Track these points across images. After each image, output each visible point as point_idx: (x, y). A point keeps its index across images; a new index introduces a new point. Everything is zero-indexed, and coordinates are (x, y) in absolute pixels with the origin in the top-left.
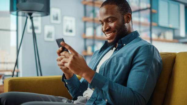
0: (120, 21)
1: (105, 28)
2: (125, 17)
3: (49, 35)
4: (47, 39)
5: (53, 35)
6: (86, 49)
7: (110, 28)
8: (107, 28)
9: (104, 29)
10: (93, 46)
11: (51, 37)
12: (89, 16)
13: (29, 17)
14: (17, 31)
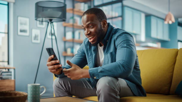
0: (99, 26)
1: (88, 32)
2: (102, 23)
3: (36, 37)
4: (34, 41)
5: (39, 38)
6: (65, 50)
7: (91, 32)
8: (89, 32)
9: (86, 33)
10: (72, 48)
11: (37, 40)
12: (68, 22)
13: (50, 22)
14: (8, 33)
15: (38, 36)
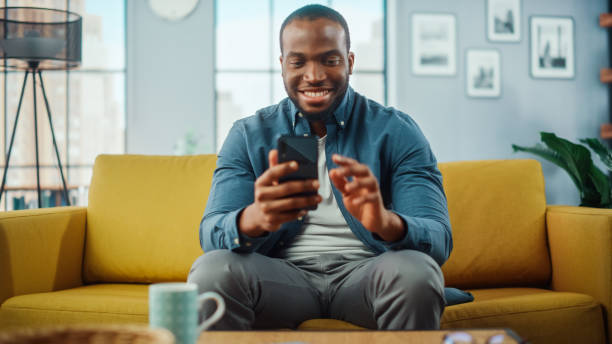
3: (483, 79)
11: (490, 86)
14: (385, 72)
15: (491, 73)
